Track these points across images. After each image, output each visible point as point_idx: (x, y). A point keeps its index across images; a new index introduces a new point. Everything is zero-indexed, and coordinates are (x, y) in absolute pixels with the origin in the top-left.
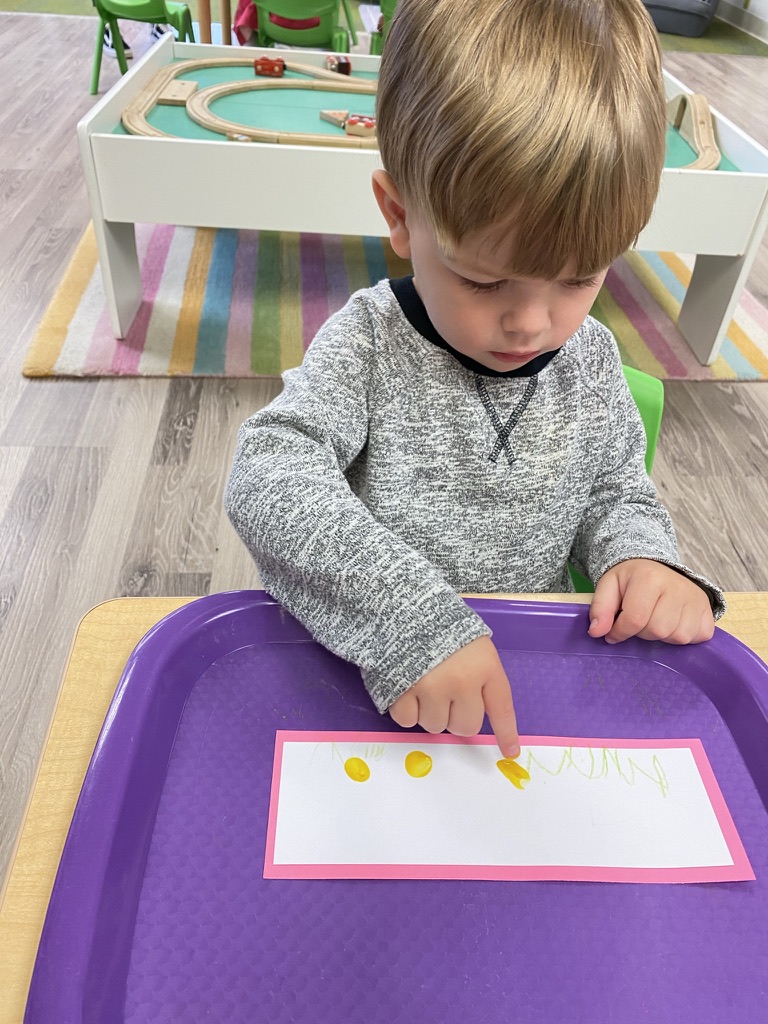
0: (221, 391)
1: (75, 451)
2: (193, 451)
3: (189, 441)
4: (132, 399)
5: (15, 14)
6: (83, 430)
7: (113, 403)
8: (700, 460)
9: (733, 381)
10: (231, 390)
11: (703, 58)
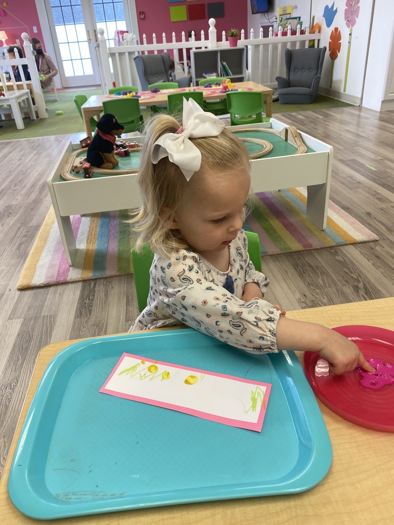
0: (105, 283)
1: (42, 317)
2: (93, 310)
3: (91, 306)
4: (66, 292)
5: (8, 141)
6: (44, 309)
7: (57, 295)
8: (321, 282)
9: (335, 247)
10: (109, 282)
11: (314, 112)
